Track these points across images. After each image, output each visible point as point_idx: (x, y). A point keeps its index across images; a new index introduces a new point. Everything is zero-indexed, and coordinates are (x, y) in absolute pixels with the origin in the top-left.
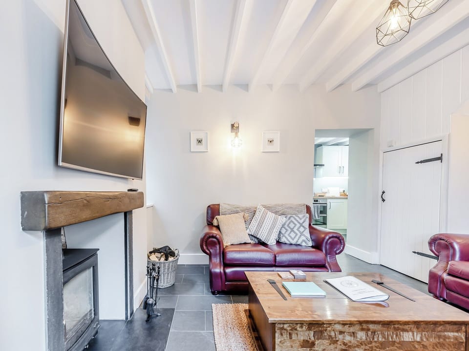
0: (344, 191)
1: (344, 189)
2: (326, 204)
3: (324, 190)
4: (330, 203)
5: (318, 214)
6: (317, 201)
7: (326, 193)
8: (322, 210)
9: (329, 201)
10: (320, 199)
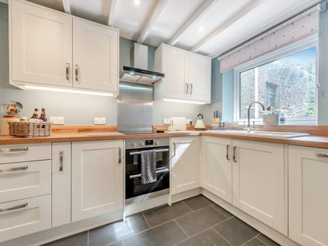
0: (191, 122)
1: (191, 120)
2: (168, 147)
3: (167, 121)
4: (175, 144)
5: (152, 167)
6: (152, 142)
7: (168, 125)
8: (161, 159)
9: (172, 140)
10: (157, 138)
